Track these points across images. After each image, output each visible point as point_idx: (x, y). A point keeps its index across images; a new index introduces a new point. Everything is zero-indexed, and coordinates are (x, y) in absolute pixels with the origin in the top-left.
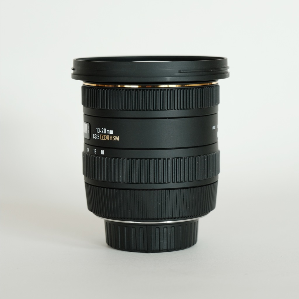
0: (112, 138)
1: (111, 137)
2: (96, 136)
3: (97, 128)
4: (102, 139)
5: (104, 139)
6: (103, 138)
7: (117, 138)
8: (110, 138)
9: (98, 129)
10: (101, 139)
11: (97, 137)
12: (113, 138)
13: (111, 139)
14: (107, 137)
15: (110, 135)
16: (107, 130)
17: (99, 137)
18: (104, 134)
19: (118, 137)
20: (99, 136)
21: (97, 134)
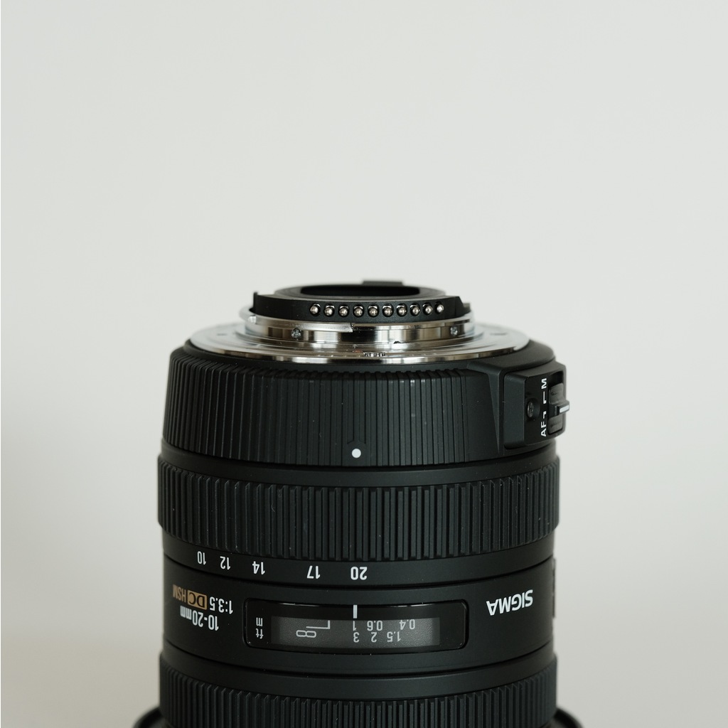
3: (217, 628)
5: (197, 595)
6: (201, 599)
9: (214, 625)
10: (206, 597)
21: (216, 613)
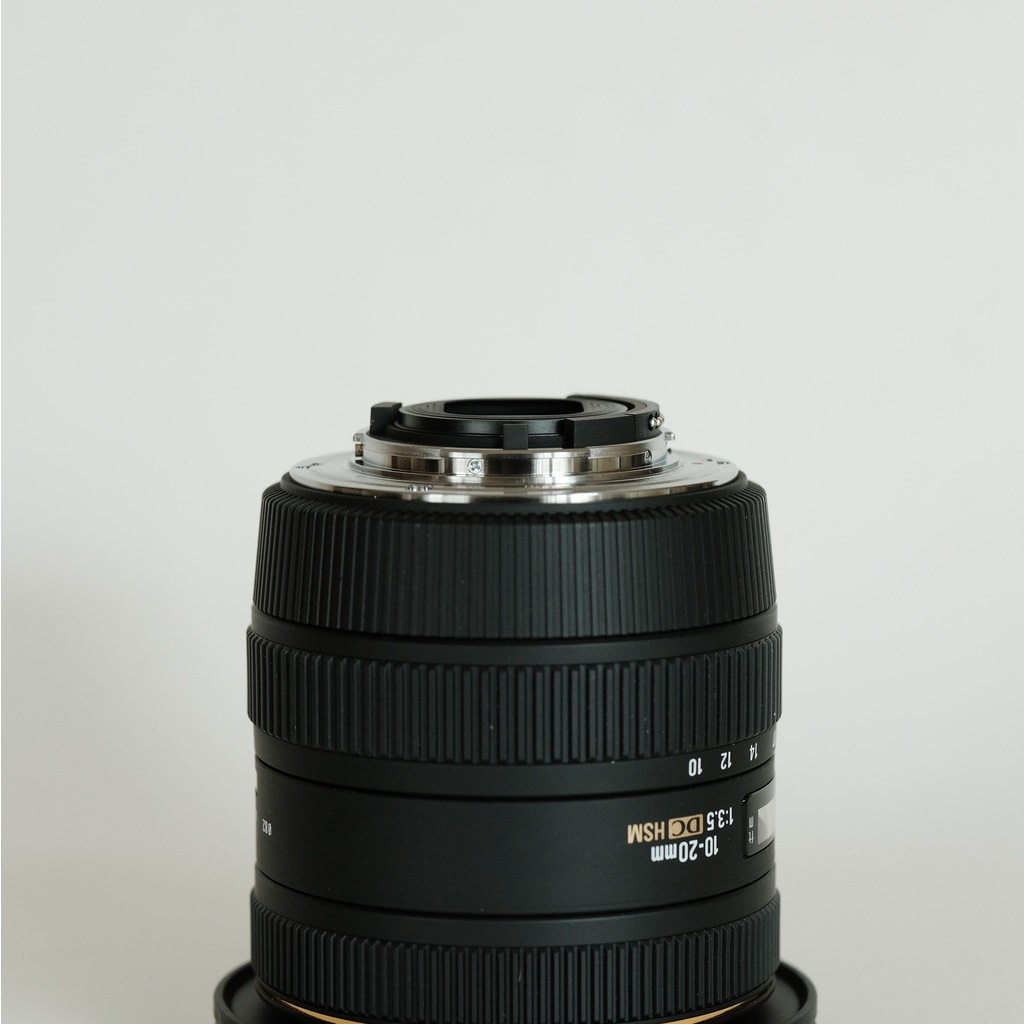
0: (657, 831)
1: (660, 835)
2: (721, 819)
4: (698, 819)
7: (635, 833)
8: (662, 831)
11: (716, 819)
12: (653, 831)
13: (660, 828)
14: (675, 828)
15: (665, 841)
16: (675, 856)
17: (709, 822)
18: (687, 839)
19: (631, 840)
20: (706, 825)
